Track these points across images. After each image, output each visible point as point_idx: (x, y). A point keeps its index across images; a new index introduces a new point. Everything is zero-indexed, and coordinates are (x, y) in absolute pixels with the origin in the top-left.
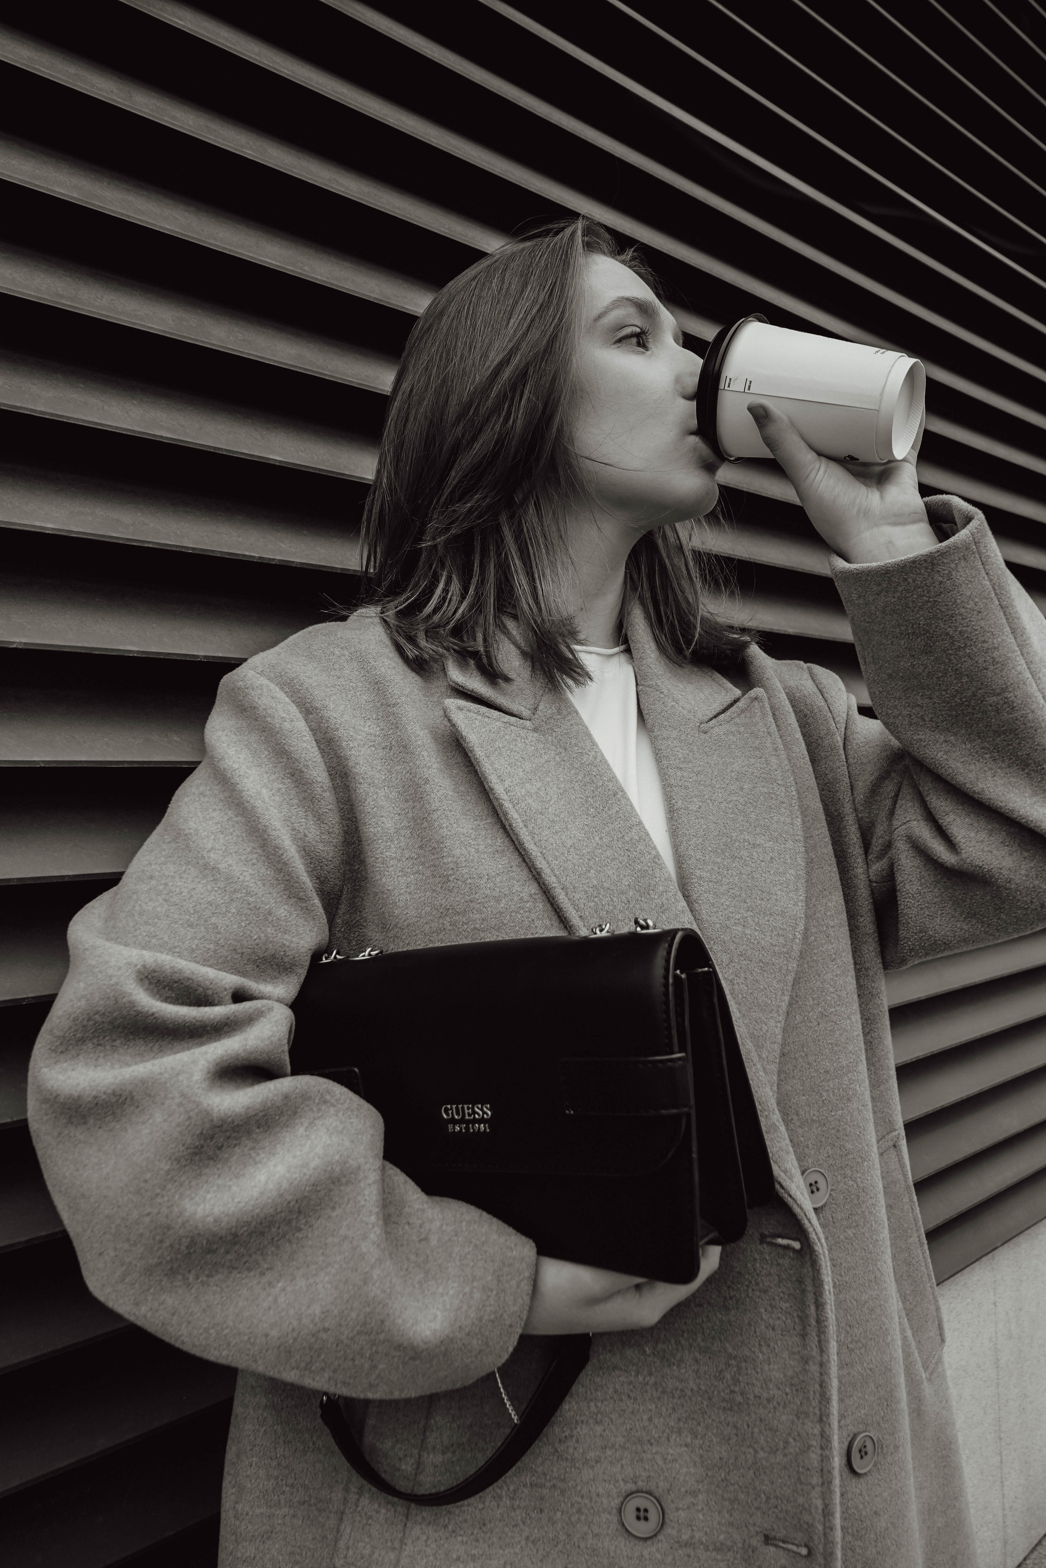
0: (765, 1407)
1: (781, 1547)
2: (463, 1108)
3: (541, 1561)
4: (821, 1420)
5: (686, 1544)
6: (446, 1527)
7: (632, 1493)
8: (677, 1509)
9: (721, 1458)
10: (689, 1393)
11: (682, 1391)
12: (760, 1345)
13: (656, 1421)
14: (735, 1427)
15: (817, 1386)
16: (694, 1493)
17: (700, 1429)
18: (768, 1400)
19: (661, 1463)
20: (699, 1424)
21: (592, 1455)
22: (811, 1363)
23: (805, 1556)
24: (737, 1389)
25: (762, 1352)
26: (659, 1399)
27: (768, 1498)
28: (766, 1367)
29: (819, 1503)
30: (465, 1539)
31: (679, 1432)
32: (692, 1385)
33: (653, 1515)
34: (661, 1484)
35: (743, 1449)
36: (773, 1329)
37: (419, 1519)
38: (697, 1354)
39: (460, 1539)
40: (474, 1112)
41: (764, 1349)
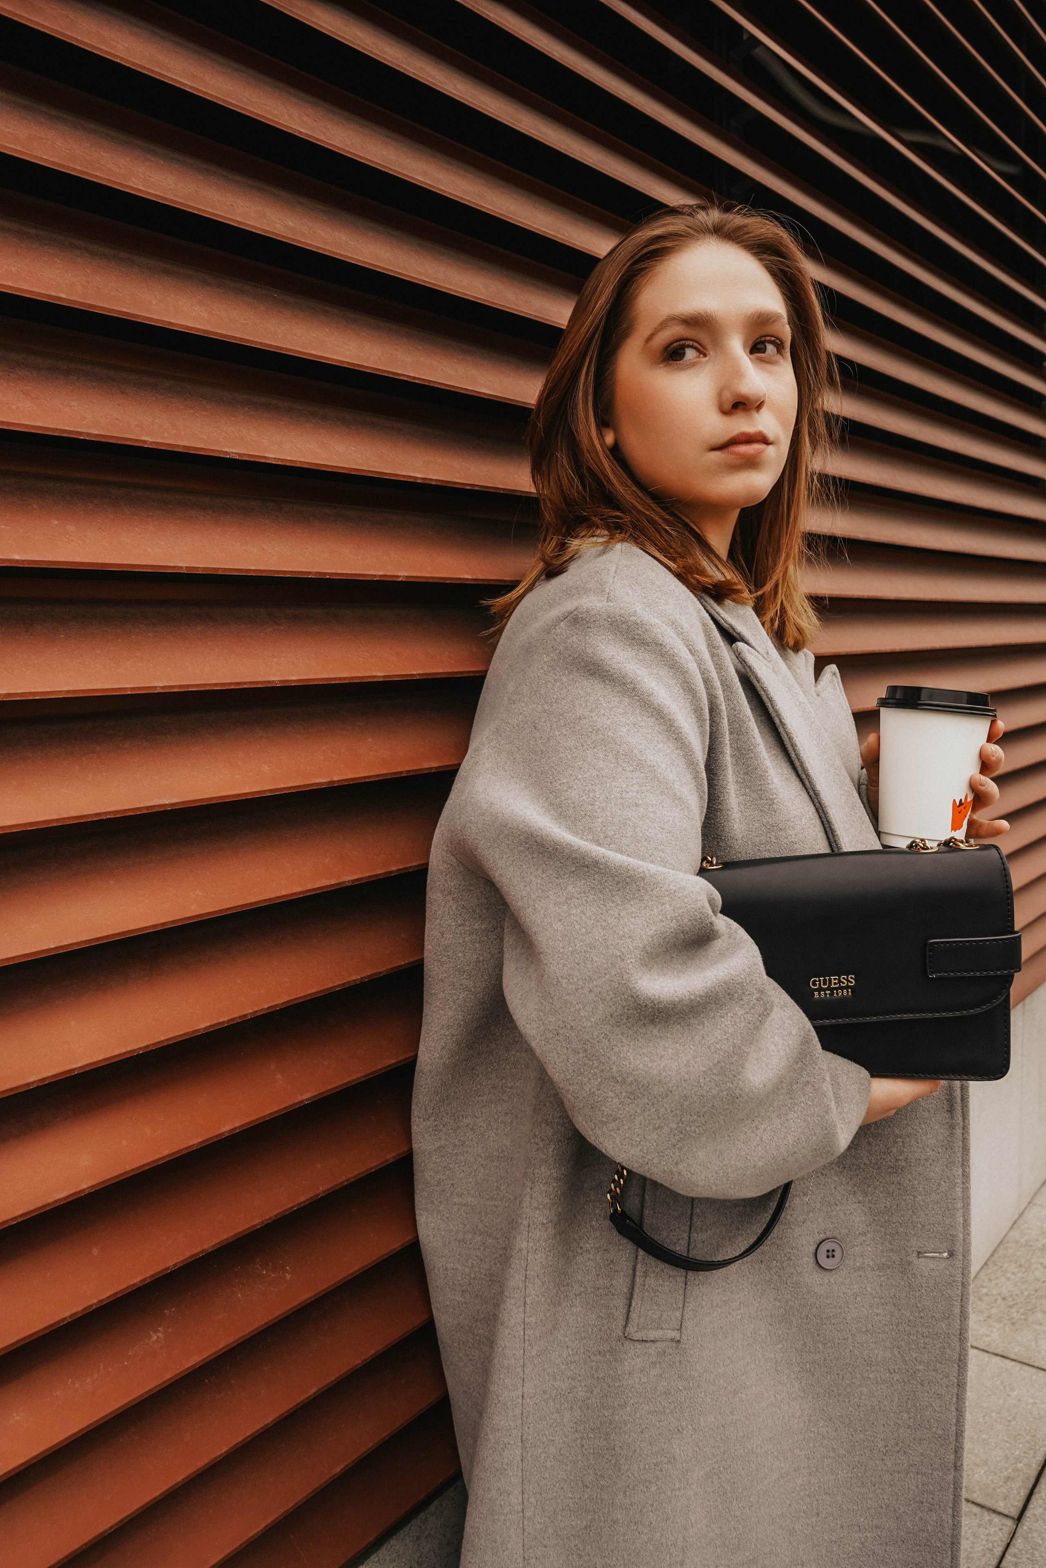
0: (924, 1165)
1: (928, 1257)
2: (830, 980)
3: (760, 1298)
4: (963, 1165)
5: (859, 1269)
6: (710, 1284)
7: (823, 1241)
8: (853, 1246)
9: (885, 1207)
10: (862, 1166)
11: (858, 1165)
12: (920, 1123)
13: (839, 1188)
14: (899, 1183)
15: (961, 1143)
16: (864, 1234)
17: (870, 1189)
18: (926, 1160)
19: (843, 1217)
20: (869, 1186)
21: (801, 1218)
22: (957, 1128)
23: (947, 1258)
24: (901, 1158)
25: (922, 1129)
26: (841, 1173)
27: (924, 1226)
28: (924, 1138)
29: (961, 1220)
30: (719, 1290)
31: (855, 1193)
32: (865, 1160)
33: (838, 1253)
34: (843, 1231)
35: (904, 1197)
36: (929, 1111)
37: (697, 1282)
38: (871, 1139)
39: (717, 1291)
40: (840, 981)
41: (923, 1126)
